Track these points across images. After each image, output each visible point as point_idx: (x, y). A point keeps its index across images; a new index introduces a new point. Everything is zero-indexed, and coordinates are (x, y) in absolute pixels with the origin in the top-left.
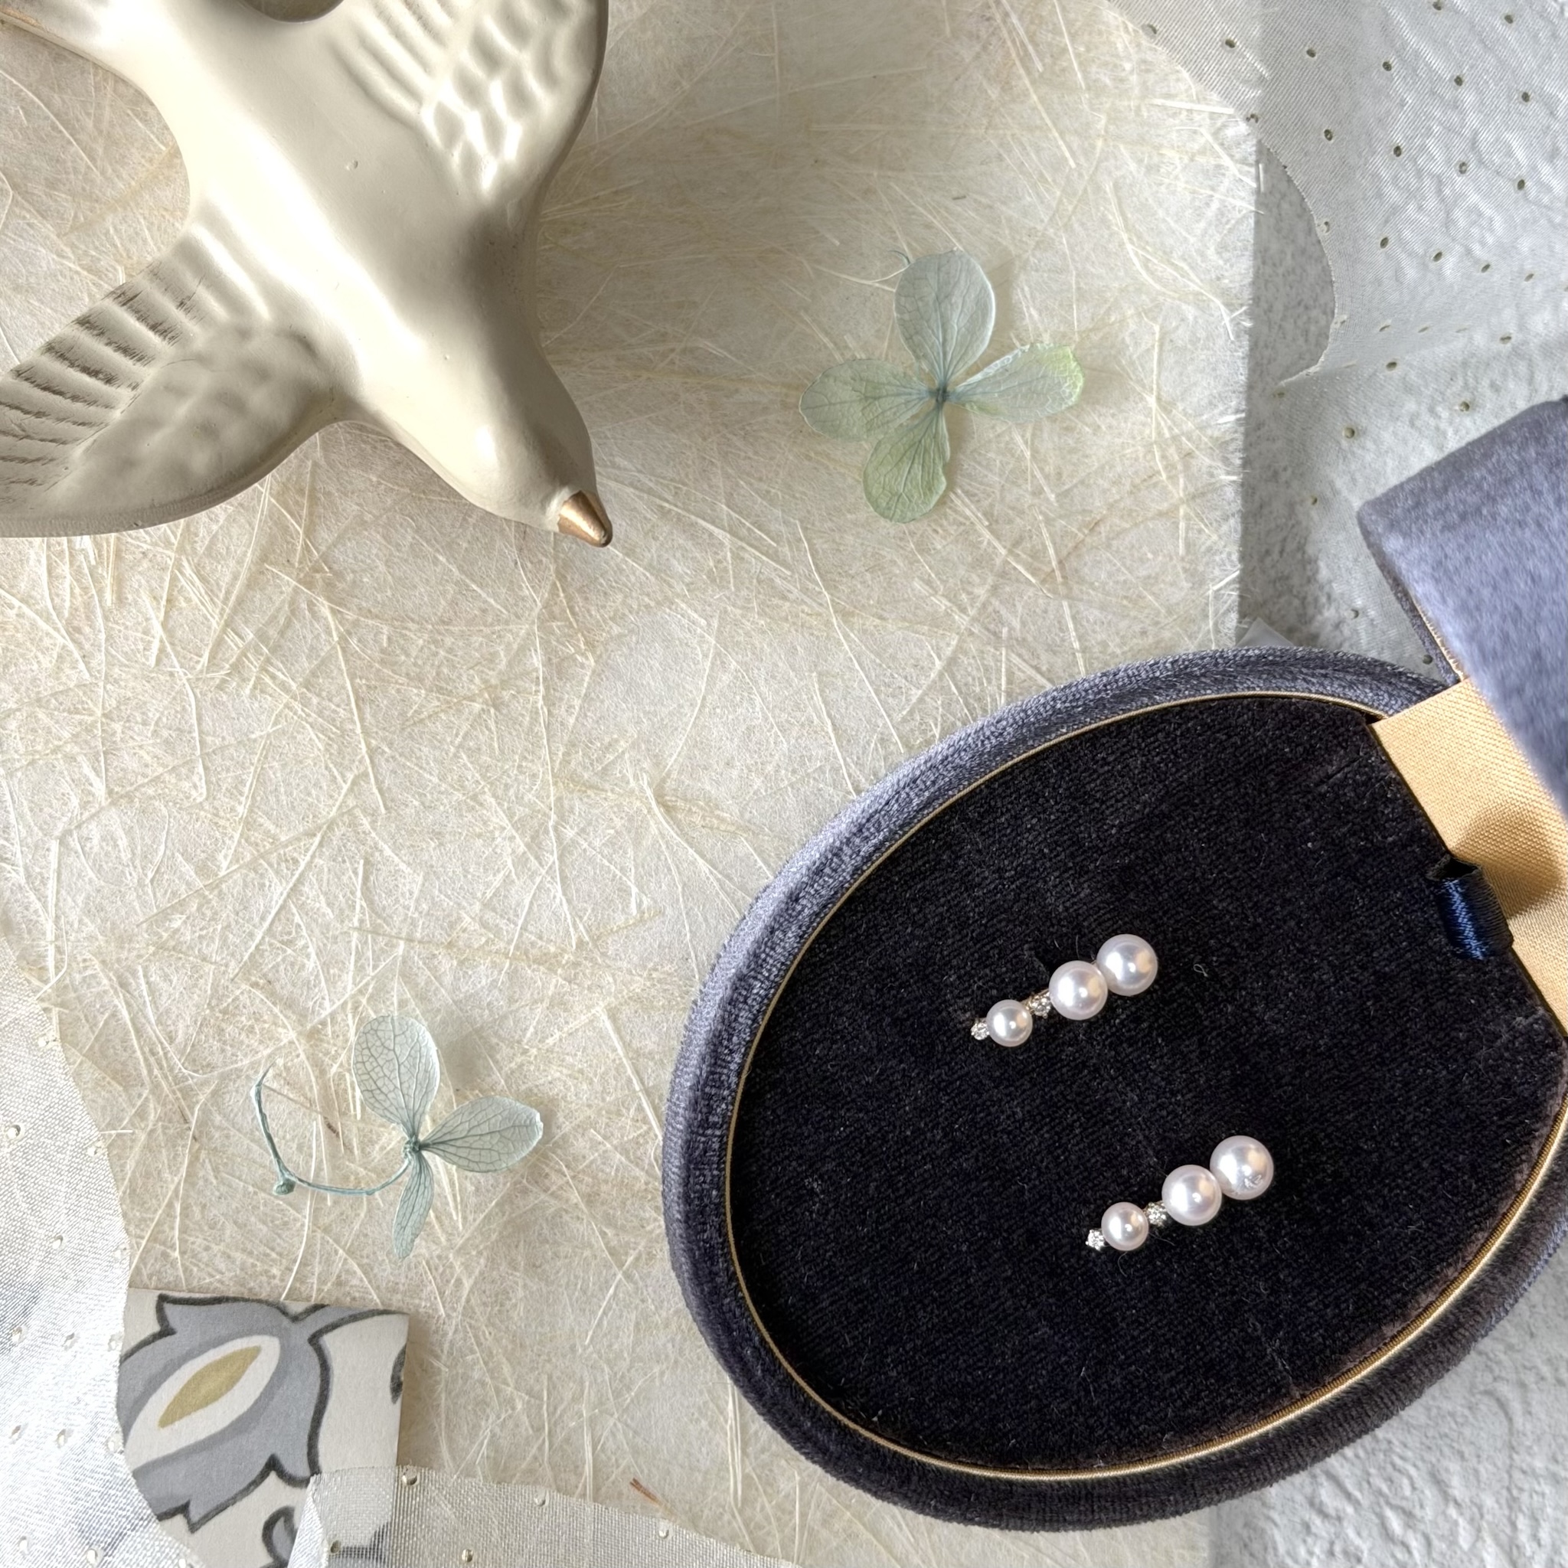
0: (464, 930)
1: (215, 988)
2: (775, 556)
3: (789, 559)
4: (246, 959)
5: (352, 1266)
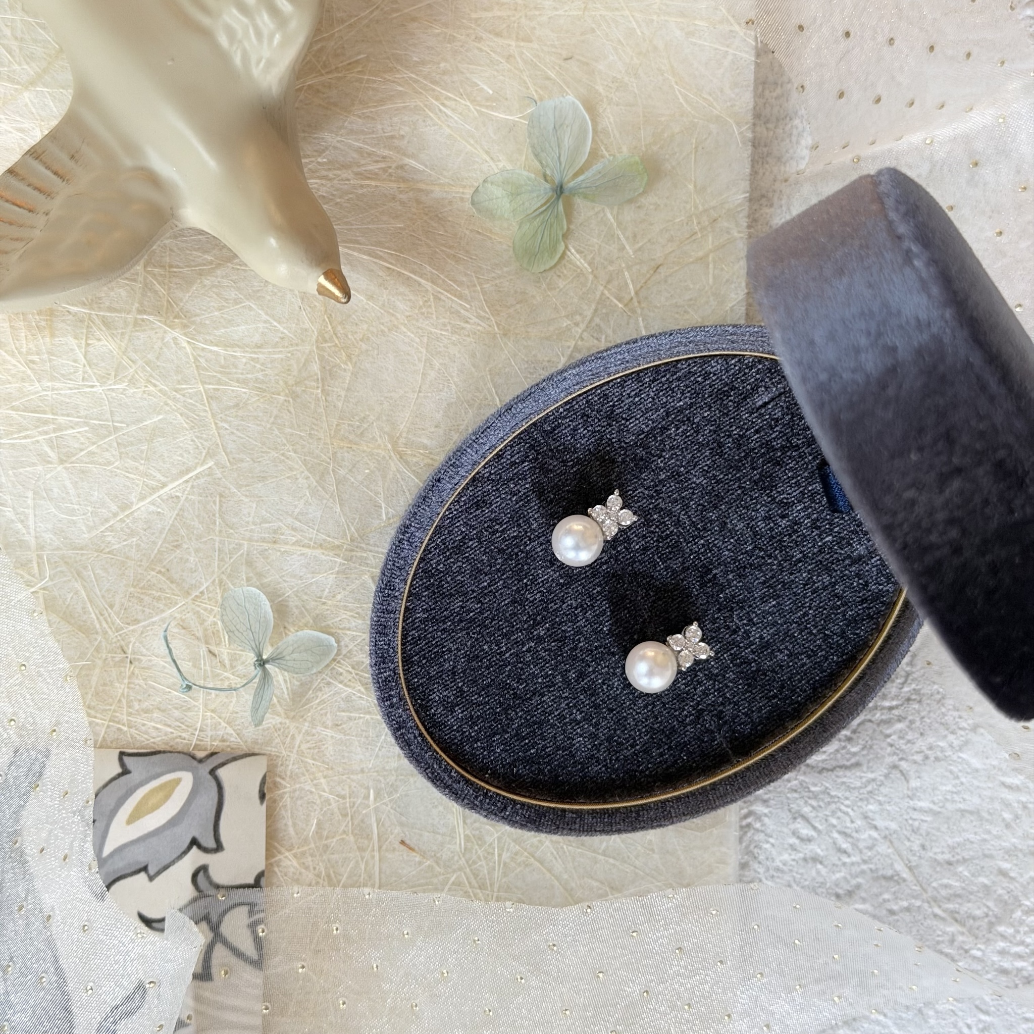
1: (135, 575)
2: (461, 297)
3: (469, 298)
4: (152, 557)
5: (230, 730)
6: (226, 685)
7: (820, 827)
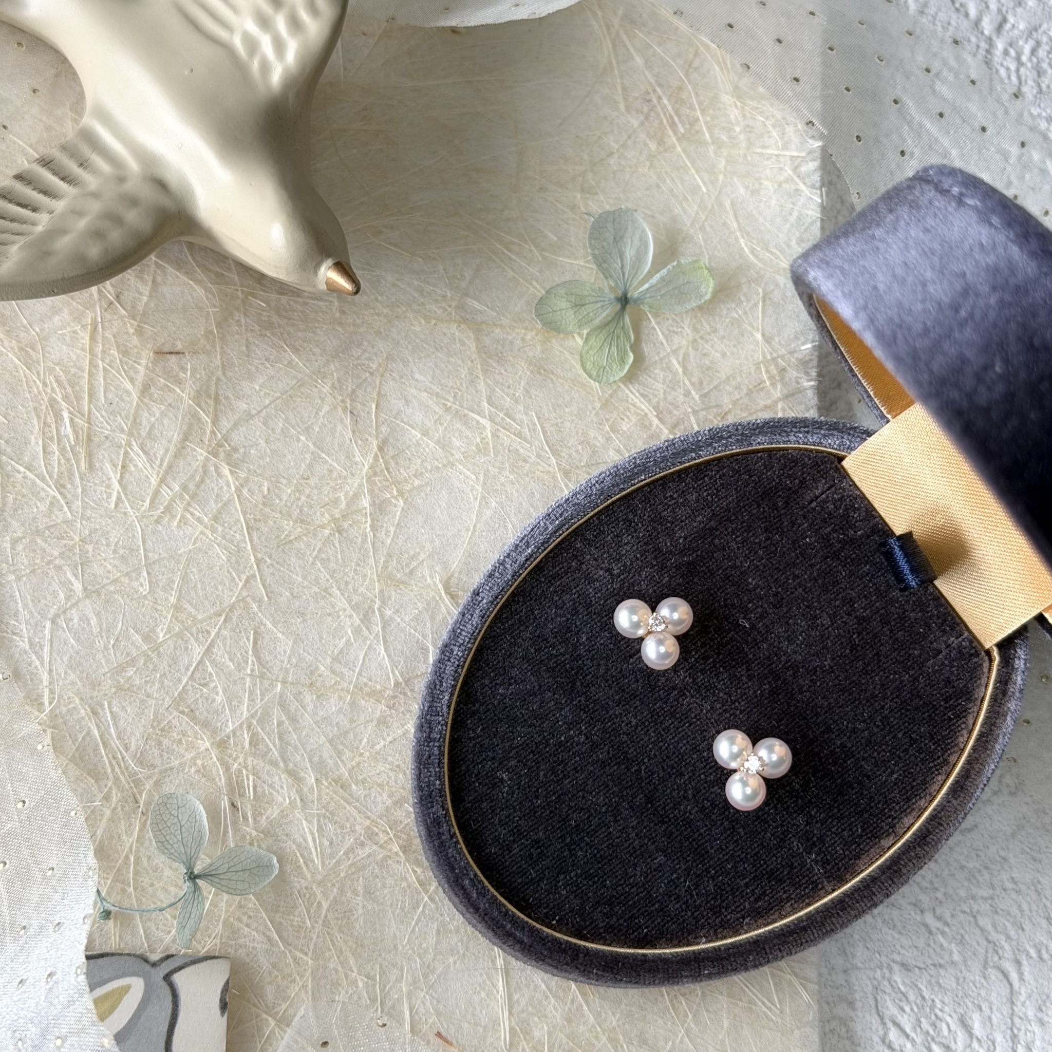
0: (320, 676)
1: (156, 713)
2: (519, 435)
3: (529, 437)
4: (176, 695)
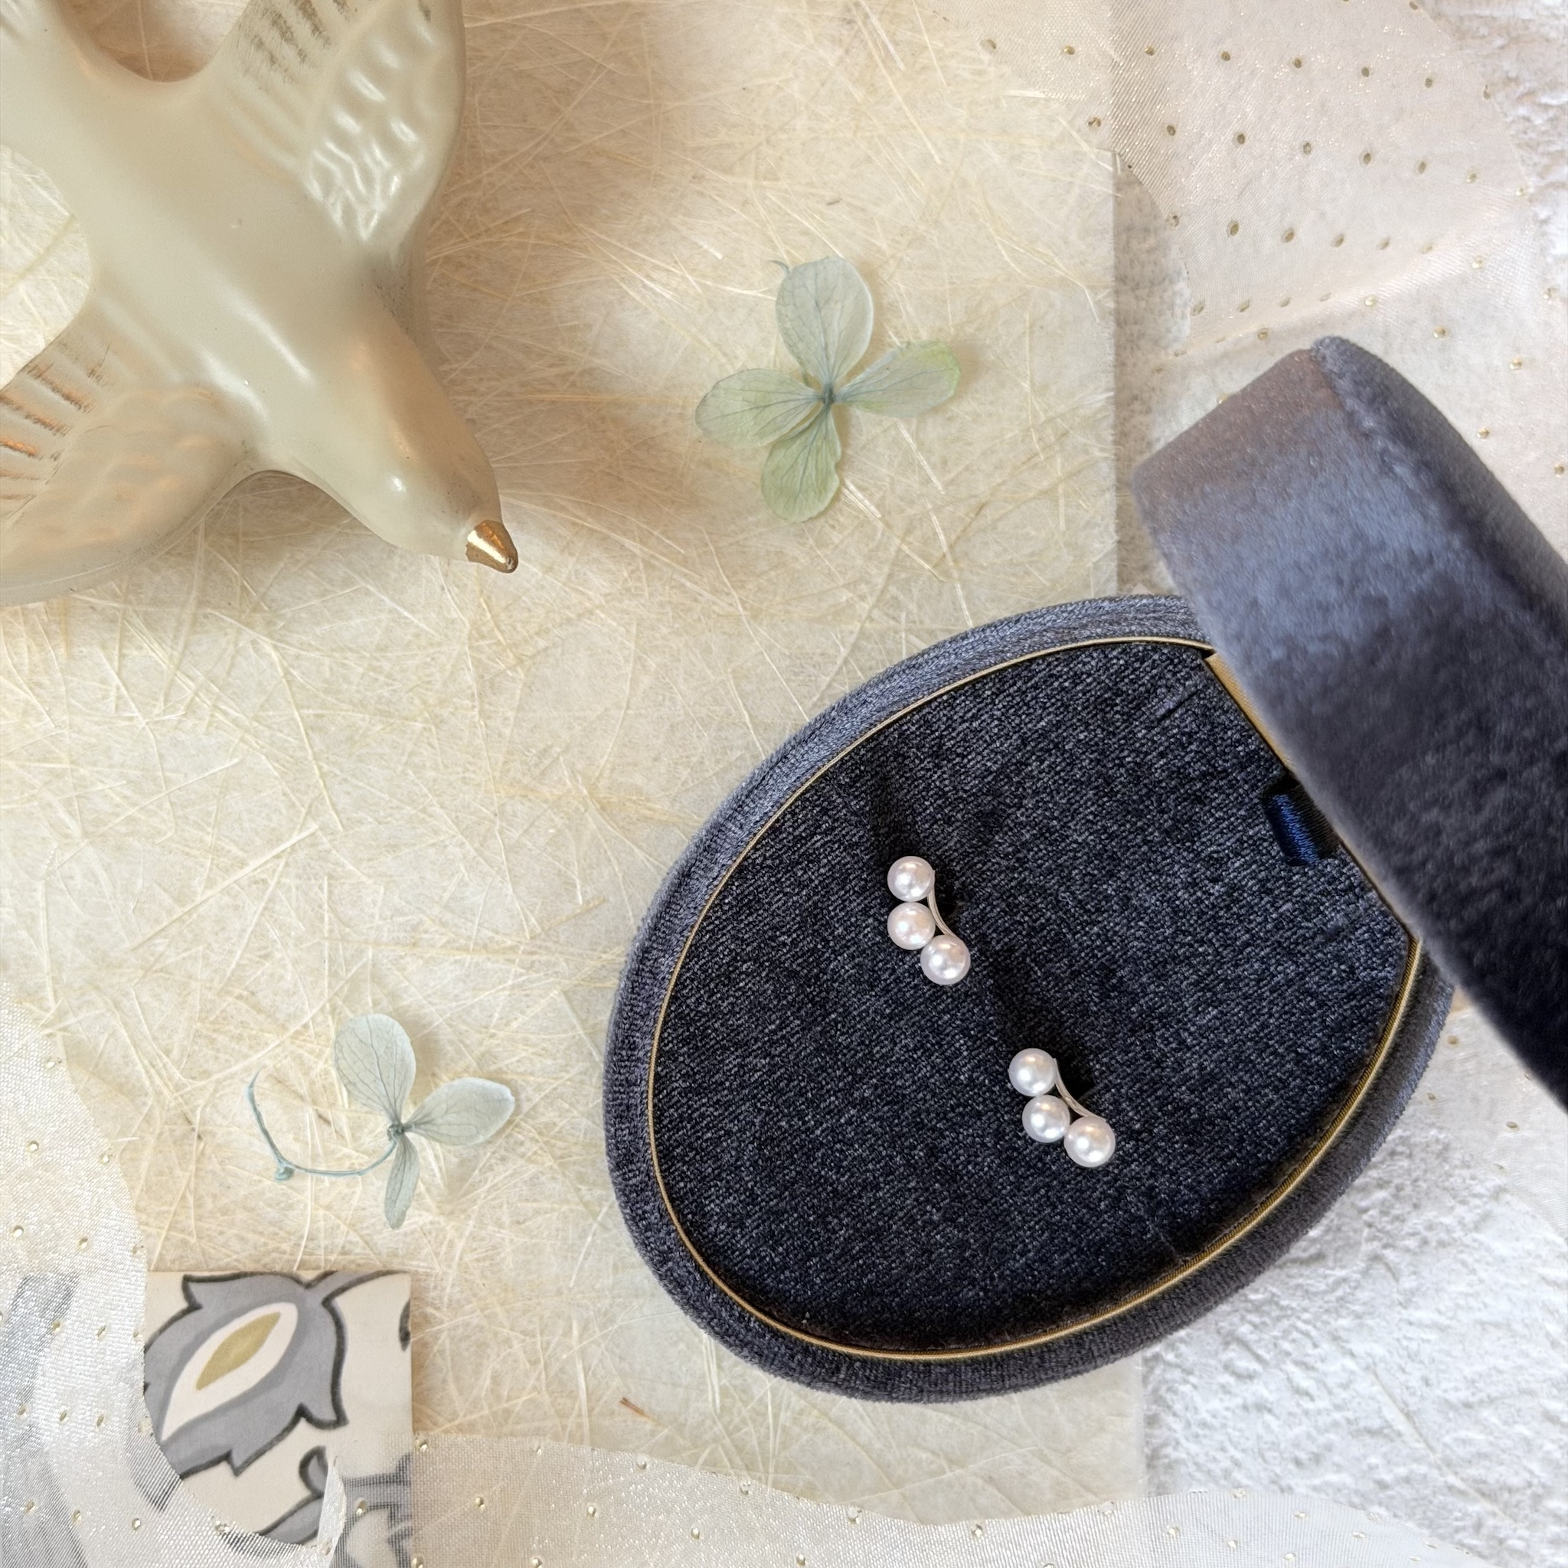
0: (426, 932)
1: (203, 1002)
2: (683, 562)
3: (698, 564)
4: (228, 974)
5: (354, 1237)
6: (346, 1166)
7: (1267, 1356)
